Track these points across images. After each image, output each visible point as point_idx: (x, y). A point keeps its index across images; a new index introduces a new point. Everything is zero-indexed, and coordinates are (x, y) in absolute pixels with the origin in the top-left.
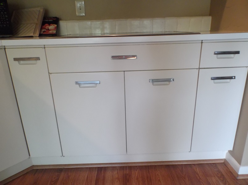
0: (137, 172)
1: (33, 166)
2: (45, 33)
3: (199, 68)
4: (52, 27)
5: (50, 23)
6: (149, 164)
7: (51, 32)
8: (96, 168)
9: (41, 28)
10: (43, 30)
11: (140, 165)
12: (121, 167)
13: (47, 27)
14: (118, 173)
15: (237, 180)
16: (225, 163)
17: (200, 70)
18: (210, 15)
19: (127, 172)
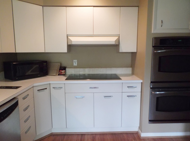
0: (98, 136)
1: (52, 133)
2: (60, 74)
3: (122, 92)
4: (63, 71)
5: (62, 70)
6: (104, 133)
7: (63, 73)
8: (80, 134)
9: (59, 72)
10: (59, 73)
11: (100, 133)
12: (91, 134)
13: (61, 71)
14: (90, 136)
15: (140, 139)
16: (137, 133)
17: (123, 93)
18: (131, 67)
19: (94, 135)
